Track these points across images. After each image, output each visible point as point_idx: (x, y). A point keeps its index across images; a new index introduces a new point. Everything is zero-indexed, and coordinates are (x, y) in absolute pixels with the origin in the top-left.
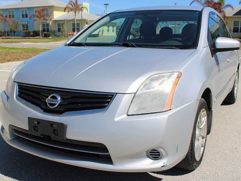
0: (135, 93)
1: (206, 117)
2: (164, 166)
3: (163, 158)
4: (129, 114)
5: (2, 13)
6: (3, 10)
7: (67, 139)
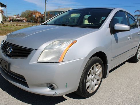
0: (43, 50)
1: (101, 68)
2: (55, 94)
3: (55, 89)
4: (38, 61)
5: (50, 13)
6: (50, 12)
7: (10, 71)
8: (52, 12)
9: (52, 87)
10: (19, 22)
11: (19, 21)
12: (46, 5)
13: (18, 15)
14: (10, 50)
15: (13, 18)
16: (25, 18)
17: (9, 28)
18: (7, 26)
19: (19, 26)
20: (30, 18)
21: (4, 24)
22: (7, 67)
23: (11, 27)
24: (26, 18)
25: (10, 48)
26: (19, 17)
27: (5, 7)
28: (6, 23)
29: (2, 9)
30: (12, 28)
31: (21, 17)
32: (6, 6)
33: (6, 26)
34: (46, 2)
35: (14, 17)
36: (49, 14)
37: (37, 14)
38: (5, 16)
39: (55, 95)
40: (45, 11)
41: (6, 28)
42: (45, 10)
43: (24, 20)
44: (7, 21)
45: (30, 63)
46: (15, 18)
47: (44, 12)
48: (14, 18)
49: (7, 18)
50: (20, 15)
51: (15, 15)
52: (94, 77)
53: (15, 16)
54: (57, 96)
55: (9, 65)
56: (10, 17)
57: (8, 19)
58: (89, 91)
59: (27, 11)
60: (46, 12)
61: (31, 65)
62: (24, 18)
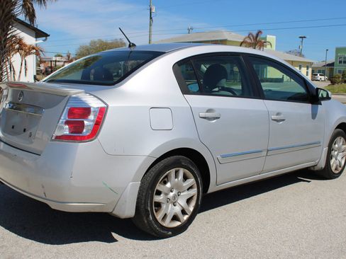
12: (151, 25)
13: (69, 57)
15: (53, 63)
26: (71, 61)
34: (151, 18)
35: (56, 61)
46: (59, 64)
48: (57, 63)
51: (59, 56)
53: (58, 59)
56: (45, 62)
57: (42, 68)
59: (93, 43)
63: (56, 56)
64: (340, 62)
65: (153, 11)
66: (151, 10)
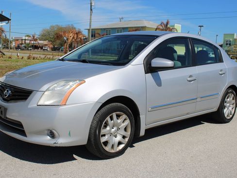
0: (45, 91)
1: (128, 120)
2: (56, 143)
3: (56, 138)
4: (39, 104)
5: (100, 32)
6: (101, 29)
7: (7, 118)
8: (104, 29)
9: (52, 135)
10: (36, 50)
11: (36, 47)
12: (91, 15)
13: (34, 37)
14: (7, 93)
15: (23, 41)
16: (49, 41)
17: (14, 64)
18: (10, 59)
19: (34, 59)
20: (58, 42)
21: (4, 55)
22: (3, 113)
23: (17, 62)
24: (51, 41)
25: (7, 91)
26: (36, 40)
27: (7, 22)
28: (7, 53)
29: (2, 26)
30: (19, 64)
31: (40, 40)
32: (10, 20)
33: (7, 59)
34: (91, 10)
35: (25, 40)
36: (99, 34)
37: (71, 35)
38: (8, 37)
39: (55, 145)
40: (89, 28)
41: (8, 64)
42: (90, 26)
43: (45, 45)
44: (11, 48)
45: (30, 106)
46: (27, 42)
47: (89, 30)
49: (11, 42)
50: (39, 37)
51: (28, 36)
52: (116, 130)
53: (27, 38)
54: (58, 145)
55: (6, 109)
56: (17, 40)
57: (13, 44)
58: (108, 149)
59: (52, 27)
60: (91, 31)
61: (30, 108)
62: (46, 42)
63: (26, 36)
64: (227, 44)
65: (93, 4)
66: (91, 4)
